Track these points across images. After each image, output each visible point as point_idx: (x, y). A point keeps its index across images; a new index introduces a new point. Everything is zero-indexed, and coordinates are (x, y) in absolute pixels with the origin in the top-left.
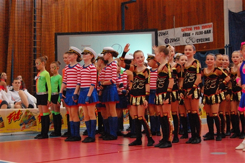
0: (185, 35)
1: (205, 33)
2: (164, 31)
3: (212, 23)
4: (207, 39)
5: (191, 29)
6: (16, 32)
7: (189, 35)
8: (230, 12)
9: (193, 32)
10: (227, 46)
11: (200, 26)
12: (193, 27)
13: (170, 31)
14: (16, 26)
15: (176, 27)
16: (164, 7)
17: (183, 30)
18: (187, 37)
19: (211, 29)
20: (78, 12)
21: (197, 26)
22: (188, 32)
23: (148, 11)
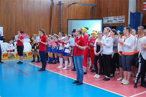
0: (114, 19)
1: (122, 19)
2: (107, 18)
3: (124, 16)
4: (122, 22)
5: (117, 17)
6: (54, 19)
7: (116, 19)
8: (131, 12)
9: (118, 18)
10: (129, 25)
11: (120, 16)
12: (118, 17)
13: (109, 18)
14: (54, 17)
15: (112, 16)
16: (108, 9)
17: (114, 18)
18: (115, 20)
19: (124, 18)
20: (76, 11)
21: (119, 16)
22: (116, 18)
23: (102, 10)
